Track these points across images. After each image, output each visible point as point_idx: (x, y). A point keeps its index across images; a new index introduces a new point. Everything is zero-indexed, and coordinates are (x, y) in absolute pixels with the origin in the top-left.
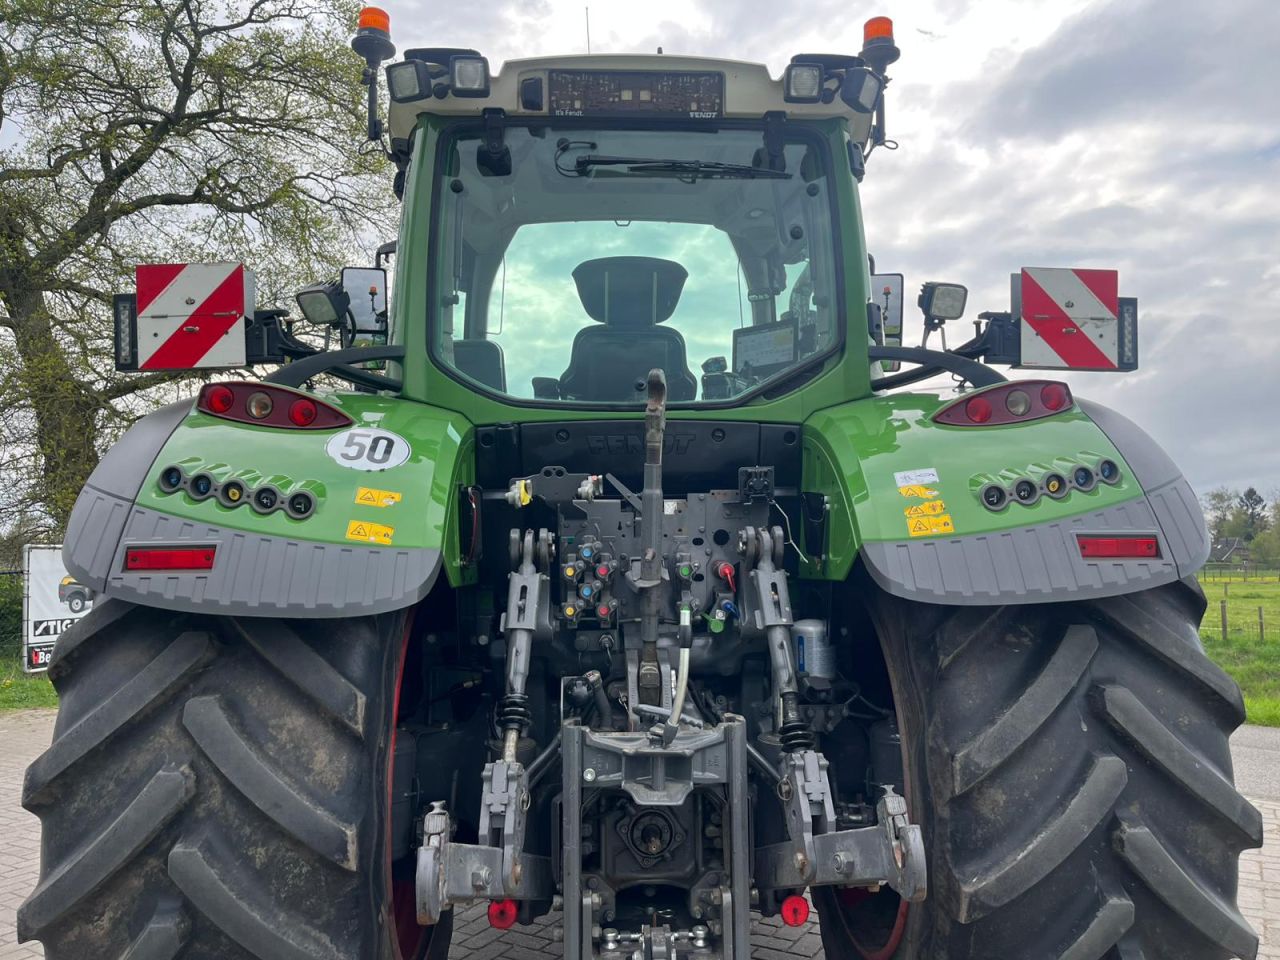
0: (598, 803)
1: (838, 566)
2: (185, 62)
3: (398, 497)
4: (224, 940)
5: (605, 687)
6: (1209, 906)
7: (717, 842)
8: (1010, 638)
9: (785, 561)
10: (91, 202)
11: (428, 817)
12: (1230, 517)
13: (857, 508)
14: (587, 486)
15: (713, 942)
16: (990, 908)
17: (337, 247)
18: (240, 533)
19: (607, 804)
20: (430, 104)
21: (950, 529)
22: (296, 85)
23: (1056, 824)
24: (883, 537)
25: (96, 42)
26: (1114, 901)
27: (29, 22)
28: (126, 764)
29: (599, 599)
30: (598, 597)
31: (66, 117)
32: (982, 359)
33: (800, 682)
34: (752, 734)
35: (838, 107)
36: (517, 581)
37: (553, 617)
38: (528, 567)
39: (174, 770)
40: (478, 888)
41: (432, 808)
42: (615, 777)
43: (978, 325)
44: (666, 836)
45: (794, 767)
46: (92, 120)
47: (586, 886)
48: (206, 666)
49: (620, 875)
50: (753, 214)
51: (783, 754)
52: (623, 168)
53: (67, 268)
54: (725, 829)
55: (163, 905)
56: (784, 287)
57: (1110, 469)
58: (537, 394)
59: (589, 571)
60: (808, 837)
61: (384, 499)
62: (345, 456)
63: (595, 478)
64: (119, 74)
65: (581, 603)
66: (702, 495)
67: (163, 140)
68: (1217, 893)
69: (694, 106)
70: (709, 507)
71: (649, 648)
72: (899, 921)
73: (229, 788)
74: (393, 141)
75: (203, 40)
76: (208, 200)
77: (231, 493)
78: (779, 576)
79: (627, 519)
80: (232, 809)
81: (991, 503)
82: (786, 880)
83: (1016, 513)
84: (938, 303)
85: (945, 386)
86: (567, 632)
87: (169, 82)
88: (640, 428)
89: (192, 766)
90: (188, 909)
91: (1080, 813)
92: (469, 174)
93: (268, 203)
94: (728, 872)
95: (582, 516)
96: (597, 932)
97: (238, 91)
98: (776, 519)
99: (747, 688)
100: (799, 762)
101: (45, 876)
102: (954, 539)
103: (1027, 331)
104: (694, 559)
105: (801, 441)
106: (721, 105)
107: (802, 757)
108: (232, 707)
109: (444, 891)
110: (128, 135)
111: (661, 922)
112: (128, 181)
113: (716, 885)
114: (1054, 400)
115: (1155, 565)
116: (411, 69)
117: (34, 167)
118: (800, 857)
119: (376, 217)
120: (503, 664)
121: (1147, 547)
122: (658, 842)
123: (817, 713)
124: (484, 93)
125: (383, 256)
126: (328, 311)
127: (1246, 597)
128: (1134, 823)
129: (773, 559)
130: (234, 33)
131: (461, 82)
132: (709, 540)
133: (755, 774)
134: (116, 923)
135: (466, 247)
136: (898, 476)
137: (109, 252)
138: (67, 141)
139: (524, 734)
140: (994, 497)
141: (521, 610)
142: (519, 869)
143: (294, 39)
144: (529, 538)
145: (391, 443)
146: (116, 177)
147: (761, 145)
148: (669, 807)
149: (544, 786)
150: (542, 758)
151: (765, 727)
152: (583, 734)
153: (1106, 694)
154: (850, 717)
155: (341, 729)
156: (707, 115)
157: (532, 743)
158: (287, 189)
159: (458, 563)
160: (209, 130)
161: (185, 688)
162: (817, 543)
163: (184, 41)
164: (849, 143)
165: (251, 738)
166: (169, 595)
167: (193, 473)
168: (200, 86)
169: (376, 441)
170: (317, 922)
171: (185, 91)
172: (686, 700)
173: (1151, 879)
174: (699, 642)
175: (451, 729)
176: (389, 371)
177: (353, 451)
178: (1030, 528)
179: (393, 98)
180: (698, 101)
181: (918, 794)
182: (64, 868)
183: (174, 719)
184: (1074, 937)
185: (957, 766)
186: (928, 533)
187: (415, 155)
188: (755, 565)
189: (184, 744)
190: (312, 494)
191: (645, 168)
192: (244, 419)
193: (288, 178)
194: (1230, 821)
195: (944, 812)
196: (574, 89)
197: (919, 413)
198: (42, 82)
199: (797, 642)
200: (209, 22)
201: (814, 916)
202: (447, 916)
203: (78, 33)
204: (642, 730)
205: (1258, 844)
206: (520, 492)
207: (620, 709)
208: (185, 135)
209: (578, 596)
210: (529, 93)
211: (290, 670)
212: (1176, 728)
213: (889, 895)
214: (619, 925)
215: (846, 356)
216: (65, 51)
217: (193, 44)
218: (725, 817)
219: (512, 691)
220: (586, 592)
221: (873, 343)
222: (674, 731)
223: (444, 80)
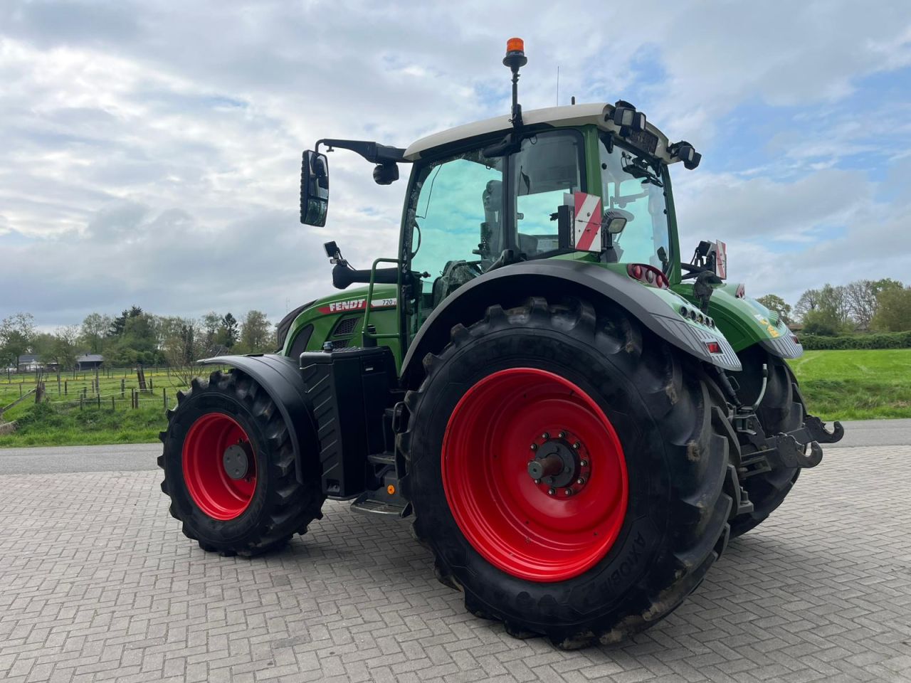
12: (216, 332)
21: (779, 335)
167: (690, 310)
186: (776, 336)
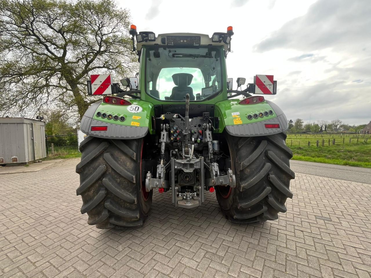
0: (178, 172)
1: (221, 130)
2: (100, 41)
3: (140, 117)
4: (113, 194)
5: (179, 152)
6: (285, 189)
7: (198, 179)
8: (252, 143)
9: (211, 130)
10: (85, 68)
11: (147, 174)
13: (225, 120)
14: (175, 116)
15: (198, 195)
16: (246, 189)
17: (129, 76)
18: (112, 124)
19: (179, 172)
20: (144, 43)
21: (242, 123)
22: (121, 45)
23: (258, 175)
24: (229, 125)
25: (83, 37)
26: (268, 188)
27: (70, 33)
28: (94, 165)
29: (177, 137)
30: (177, 136)
31: (79, 52)
32: (248, 92)
33: (213, 151)
34: (205, 160)
35: (222, 43)
36: (162, 133)
37: (169, 140)
38: (164, 131)
39: (102, 166)
40: (156, 186)
41: (148, 172)
42: (180, 167)
43: (247, 86)
44: (190, 178)
45: (212, 165)
46: (84, 52)
47: (176, 186)
48: (107, 148)
49: (181, 184)
50: (205, 66)
51: (210, 163)
52: (181, 56)
53: (81, 80)
54: (200, 176)
55: (102, 188)
56: (211, 80)
57: (271, 112)
58: (165, 99)
59: (175, 132)
60: (215, 177)
61: (138, 118)
62: (130, 110)
63: (176, 114)
64: (88, 43)
65: (174, 137)
66: (196, 118)
67: (97, 56)
68: (286, 187)
69: (195, 43)
70: (198, 120)
71: (187, 145)
72: (230, 191)
73: (112, 169)
74: (137, 51)
75: (103, 37)
76: (105, 67)
77: (110, 117)
78: (210, 132)
79: (182, 122)
80: (113, 173)
81: (249, 118)
82: (211, 184)
83: (254, 120)
84: (240, 81)
85: (241, 97)
86: (172, 142)
87: (97, 45)
88: (185, 105)
89: (106, 165)
90: (106, 189)
91: (262, 173)
92: (152, 57)
93: (117, 68)
94: (200, 183)
95: (174, 122)
96: (178, 193)
97: (110, 46)
98: (209, 122)
99: (204, 152)
100: (213, 165)
101: (81, 184)
102: (242, 125)
103: (256, 87)
104: (194, 130)
105: (214, 108)
106: (200, 43)
107: (214, 164)
108: (112, 155)
109: (151, 186)
110: (91, 55)
111: (189, 192)
112: (91, 64)
113: (198, 186)
114: (261, 100)
115: (278, 129)
116: (140, 36)
117: (74, 61)
118: (213, 181)
119: (136, 70)
120: (160, 148)
121: (277, 126)
122: (188, 179)
123: (216, 156)
124: (154, 40)
125: (137, 75)
126: (126, 83)
127: (289, 138)
128: (272, 174)
129: (209, 129)
130: (109, 35)
131: (150, 38)
132: (197, 126)
133: (205, 167)
134: (94, 192)
135: (152, 73)
136: (232, 114)
137: (89, 77)
138: (79, 56)
139: (164, 160)
140: (250, 117)
141: (163, 138)
142: (164, 183)
143: (120, 36)
144: (164, 126)
145: (139, 108)
146: (89, 63)
147: (207, 51)
148: (190, 172)
149: (168, 169)
150: (168, 164)
151: (207, 159)
152: (175, 160)
153: (268, 152)
154: (222, 157)
155: (132, 159)
156: (197, 45)
157: (165, 162)
158: (120, 66)
159: (152, 130)
160: (105, 54)
161: (104, 152)
162: (217, 126)
163: (100, 37)
164: (224, 50)
165: (116, 160)
166: (99, 135)
167: (103, 113)
168: (103, 46)
169: (136, 107)
170: (129, 191)
171: (100, 46)
172: (193, 154)
173: (275, 184)
174: (195, 144)
175: (151, 160)
176: (139, 95)
177: (132, 109)
178: (256, 123)
179: (137, 42)
180: (195, 42)
181: (234, 170)
182: (84, 183)
183: (102, 157)
184: (260, 194)
185: (241, 165)
186: (237, 124)
187: (142, 54)
188: (206, 130)
189: (104, 161)
190: (125, 117)
191: (185, 56)
192: (112, 103)
193: (120, 63)
194: (289, 174)
195: (239, 173)
196: (172, 40)
197: (236, 102)
198: (74, 45)
199: (213, 144)
200: (104, 33)
201: (215, 191)
202: (152, 191)
203: (79, 35)
204: (185, 159)
205: (294, 178)
206: (163, 117)
207: (181, 156)
208: (101, 55)
209: (174, 136)
210: (163, 41)
211: (122, 148)
212: (280, 158)
213: (229, 187)
214: (181, 192)
215: (223, 92)
216: (77, 39)
217: (101, 37)
218: (200, 174)
219: (162, 152)
220: (175, 135)
221: (228, 89)
222: (191, 159)
223: (147, 38)
